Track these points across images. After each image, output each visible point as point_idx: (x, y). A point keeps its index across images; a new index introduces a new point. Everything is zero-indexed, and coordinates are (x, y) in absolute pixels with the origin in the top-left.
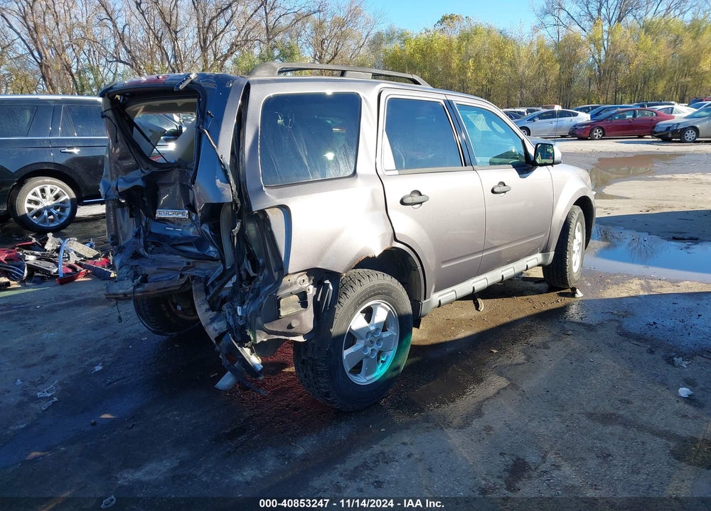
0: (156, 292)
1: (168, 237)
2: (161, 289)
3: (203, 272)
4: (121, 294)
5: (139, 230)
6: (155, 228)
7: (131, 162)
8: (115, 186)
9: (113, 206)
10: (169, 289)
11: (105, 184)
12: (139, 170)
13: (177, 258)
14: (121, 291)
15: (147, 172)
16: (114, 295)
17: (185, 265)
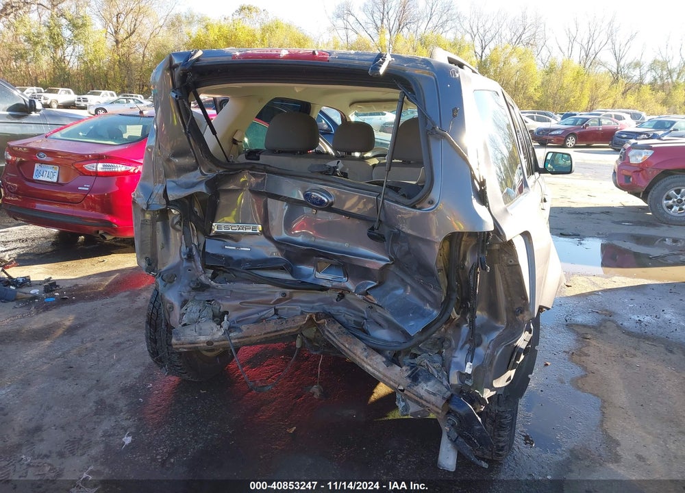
0: (263, 337)
1: (231, 258)
2: (269, 333)
3: (311, 305)
4: (204, 342)
5: (191, 250)
6: (213, 247)
7: (187, 161)
8: (161, 192)
9: (153, 218)
10: (283, 332)
11: (144, 188)
12: (198, 172)
13: (264, 288)
14: (202, 338)
15: (211, 175)
16: (191, 344)
17: (278, 296)
